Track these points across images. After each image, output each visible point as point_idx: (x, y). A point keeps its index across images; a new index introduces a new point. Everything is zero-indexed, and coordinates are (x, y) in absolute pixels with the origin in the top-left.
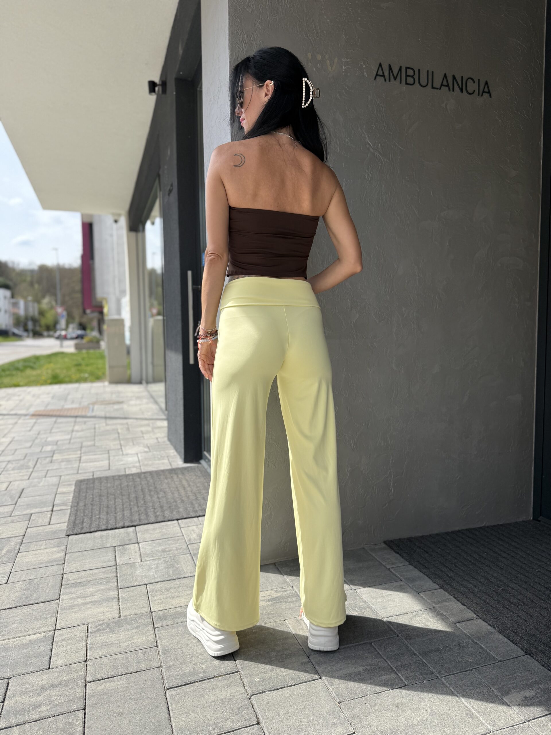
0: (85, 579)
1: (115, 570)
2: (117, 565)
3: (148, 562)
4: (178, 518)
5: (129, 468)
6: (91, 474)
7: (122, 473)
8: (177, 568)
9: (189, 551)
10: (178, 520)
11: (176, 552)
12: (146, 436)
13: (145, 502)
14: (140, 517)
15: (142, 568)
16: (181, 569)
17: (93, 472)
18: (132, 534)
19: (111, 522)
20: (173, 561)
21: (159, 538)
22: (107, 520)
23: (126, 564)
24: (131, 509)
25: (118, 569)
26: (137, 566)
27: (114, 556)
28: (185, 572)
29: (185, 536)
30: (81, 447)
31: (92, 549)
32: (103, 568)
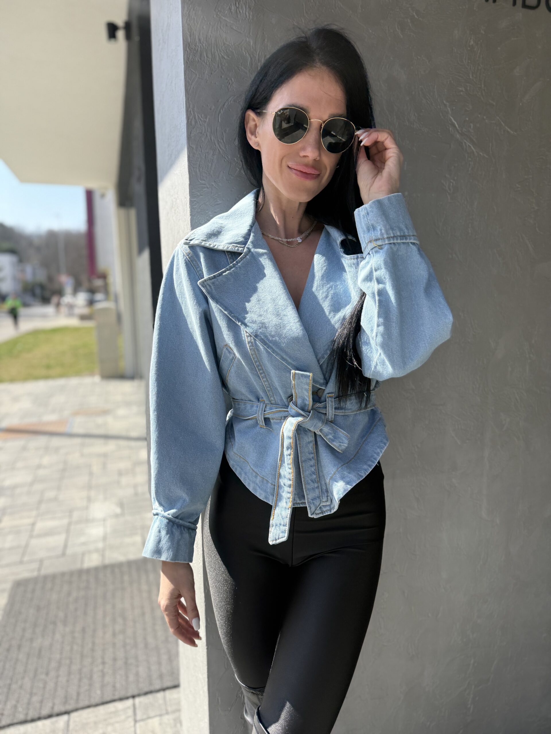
4: (136, 692)
5: (90, 552)
6: (37, 566)
7: (78, 566)
10: (133, 697)
12: (124, 480)
13: (94, 643)
14: (79, 686)
17: (41, 561)
22: (31, 694)
24: (71, 663)
30: (40, 502)
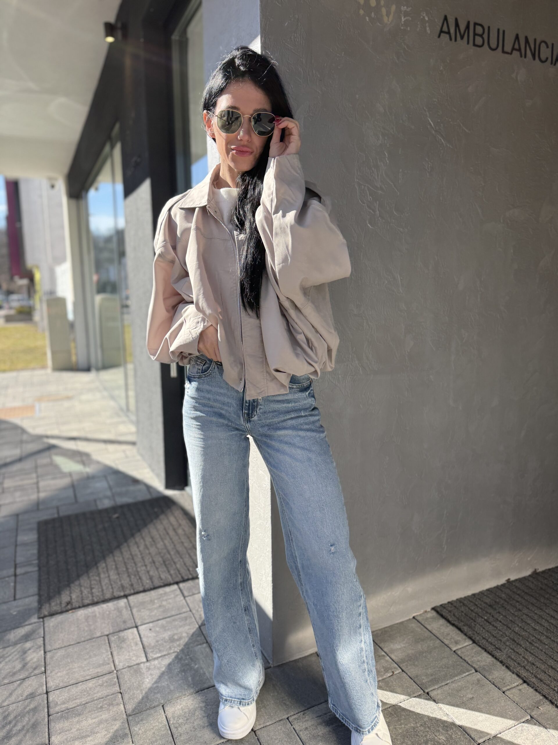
0: (78, 701)
1: (116, 680)
3: (156, 662)
4: (178, 579)
5: (100, 499)
6: (55, 511)
7: (93, 508)
8: (197, 671)
14: (130, 580)
15: (151, 675)
16: (201, 671)
18: (125, 611)
20: (188, 657)
21: (161, 617)
23: (129, 667)
25: (119, 677)
26: (144, 669)
27: (110, 653)
28: (208, 679)
29: (194, 612)
31: (79, 643)
32: (97, 678)
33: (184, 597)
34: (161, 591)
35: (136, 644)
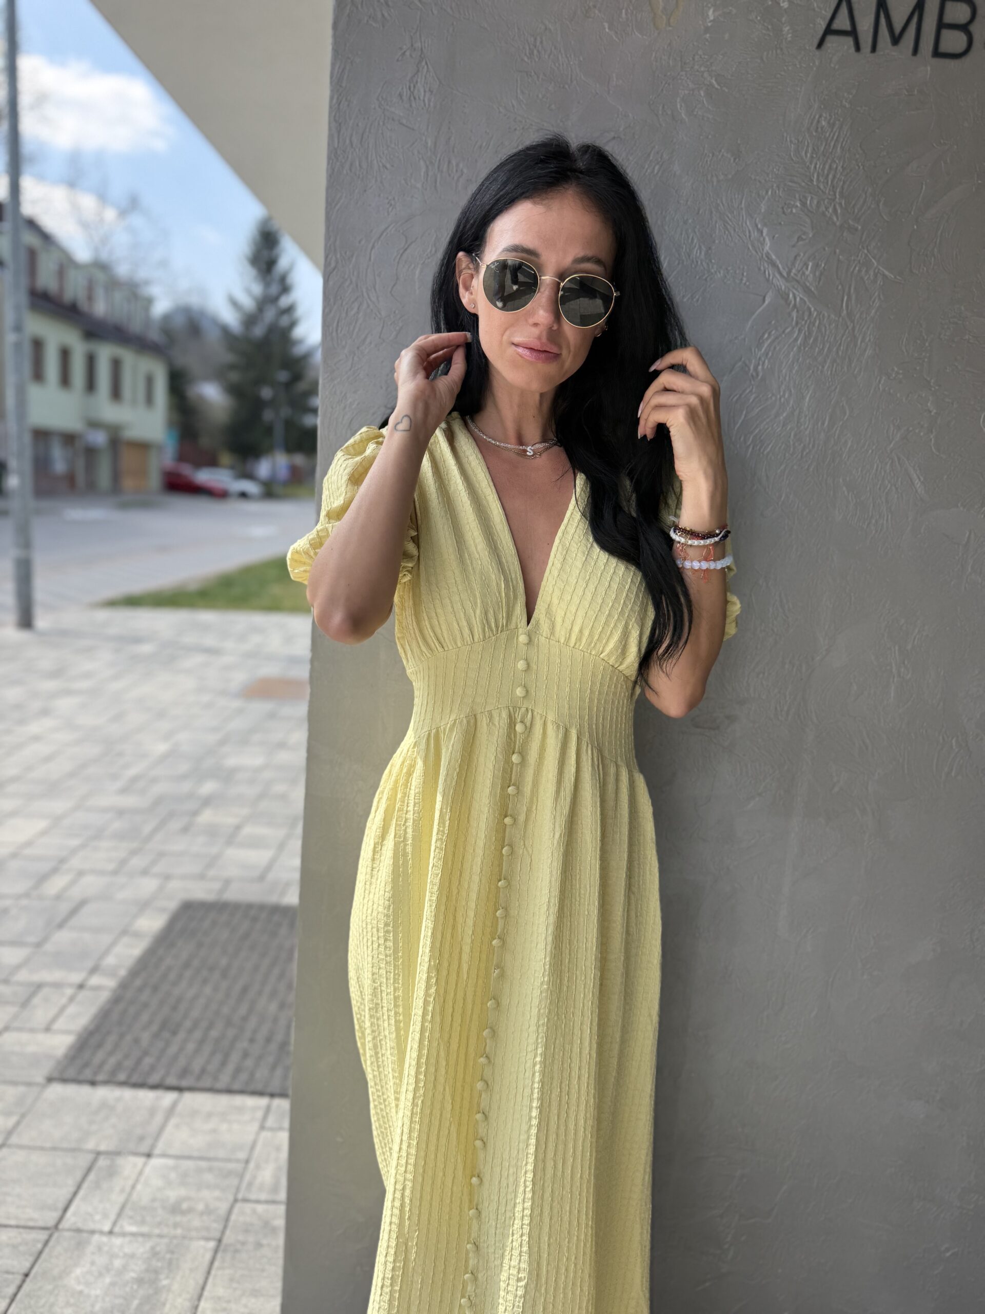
1: (40, 1246)
2: (61, 1226)
3: (117, 1241)
4: (276, 1091)
8: (158, 1292)
9: (225, 1227)
11: (196, 1223)
15: (93, 1263)
18: (159, 1118)
19: (148, 1061)
20: (168, 1256)
21: (195, 1154)
23: (79, 1231)
25: (51, 1244)
26: (91, 1248)
27: (72, 1189)
29: (252, 1165)
31: (54, 1149)
32: (21, 1230)
33: (262, 1127)
34: (239, 1100)
35: (122, 1191)
